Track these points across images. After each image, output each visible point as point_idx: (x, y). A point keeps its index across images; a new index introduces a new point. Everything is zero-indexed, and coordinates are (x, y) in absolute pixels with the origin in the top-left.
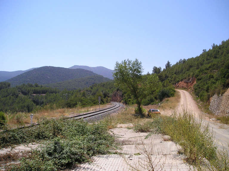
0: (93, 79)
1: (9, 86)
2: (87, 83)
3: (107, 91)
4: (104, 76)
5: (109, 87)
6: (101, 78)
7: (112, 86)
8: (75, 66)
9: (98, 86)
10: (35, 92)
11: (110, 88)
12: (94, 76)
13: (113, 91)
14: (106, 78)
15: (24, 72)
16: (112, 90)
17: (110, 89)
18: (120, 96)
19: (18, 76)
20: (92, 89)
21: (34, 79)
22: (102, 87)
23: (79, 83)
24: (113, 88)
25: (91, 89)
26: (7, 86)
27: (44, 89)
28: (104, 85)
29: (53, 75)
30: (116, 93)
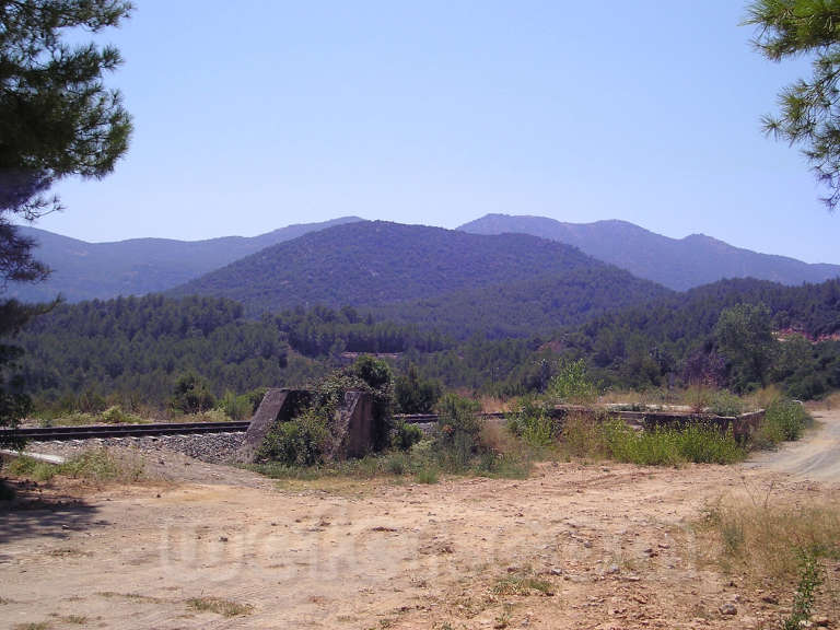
0: (583, 285)
1: (238, 314)
2: (556, 304)
4: (634, 272)
5: (665, 333)
6: (620, 280)
7: (680, 329)
10: (356, 344)
12: (589, 272)
13: (690, 350)
14: (646, 285)
16: (683, 346)
17: (674, 341)
18: (719, 371)
20: (592, 336)
23: (520, 303)
24: (688, 336)
25: (587, 338)
26: (232, 315)
27: (389, 334)
28: (645, 320)
29: (393, 264)
30: (701, 359)
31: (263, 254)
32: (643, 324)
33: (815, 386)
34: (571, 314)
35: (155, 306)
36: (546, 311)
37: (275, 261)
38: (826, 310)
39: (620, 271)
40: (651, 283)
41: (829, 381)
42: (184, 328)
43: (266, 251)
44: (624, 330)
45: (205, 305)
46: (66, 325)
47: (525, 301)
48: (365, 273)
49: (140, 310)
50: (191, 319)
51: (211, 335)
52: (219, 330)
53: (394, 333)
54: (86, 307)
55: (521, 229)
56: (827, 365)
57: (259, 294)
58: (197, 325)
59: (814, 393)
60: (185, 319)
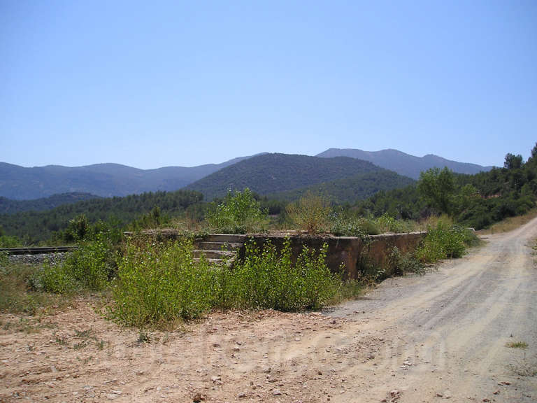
0: (374, 180)
1: (201, 198)
2: (361, 189)
3: (408, 207)
5: (410, 199)
6: (392, 177)
8: (330, 150)
9: (389, 197)
11: (413, 201)
12: (377, 173)
13: (421, 207)
14: (405, 178)
15: (219, 169)
16: (419, 206)
17: (414, 203)
19: (210, 176)
20: (374, 203)
21: (244, 183)
22: (396, 198)
23: (344, 190)
25: (372, 203)
26: (198, 199)
27: (274, 205)
28: (401, 194)
29: (283, 173)
30: (426, 211)
31: (222, 171)
32: (399, 196)
33: (484, 221)
34: (369, 194)
35: (161, 196)
36: (356, 193)
37: (227, 174)
38: (491, 182)
39: (392, 173)
40: (406, 177)
41: (493, 218)
42: (175, 206)
43: (223, 170)
44: (389, 199)
45: (185, 195)
46: (120, 207)
47: (346, 188)
48: (269, 178)
49: (155, 198)
50: (178, 201)
51: (187, 210)
52: (190, 206)
53: (275, 205)
54: (129, 198)
55: (345, 155)
56: (492, 209)
57: (219, 190)
58: (181, 205)
59: (483, 225)
60: (175, 202)
